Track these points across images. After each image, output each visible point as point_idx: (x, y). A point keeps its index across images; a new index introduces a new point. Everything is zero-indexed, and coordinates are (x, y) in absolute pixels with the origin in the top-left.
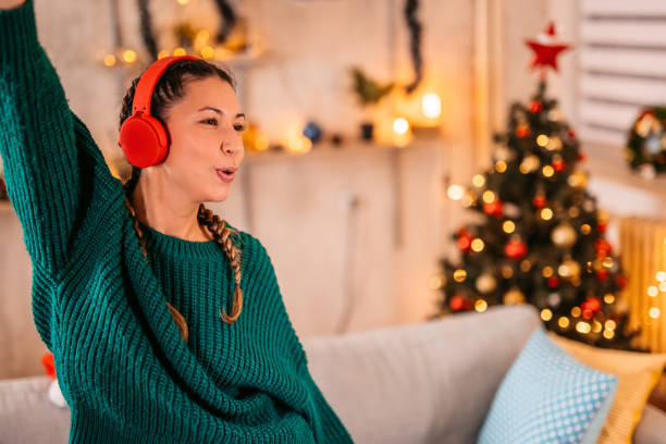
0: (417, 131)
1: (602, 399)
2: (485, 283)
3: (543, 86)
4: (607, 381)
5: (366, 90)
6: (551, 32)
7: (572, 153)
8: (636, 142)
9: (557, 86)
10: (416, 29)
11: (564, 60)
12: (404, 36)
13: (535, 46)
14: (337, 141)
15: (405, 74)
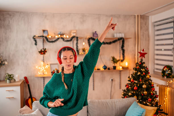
0: (123, 68)
1: (142, 113)
2: (130, 94)
3: (142, 60)
4: (144, 110)
5: (114, 60)
6: (143, 51)
7: (147, 72)
8: (164, 72)
9: (144, 60)
10: (124, 51)
11: (146, 56)
12: (121, 52)
13: (140, 53)
14: (109, 69)
15: (122, 58)
